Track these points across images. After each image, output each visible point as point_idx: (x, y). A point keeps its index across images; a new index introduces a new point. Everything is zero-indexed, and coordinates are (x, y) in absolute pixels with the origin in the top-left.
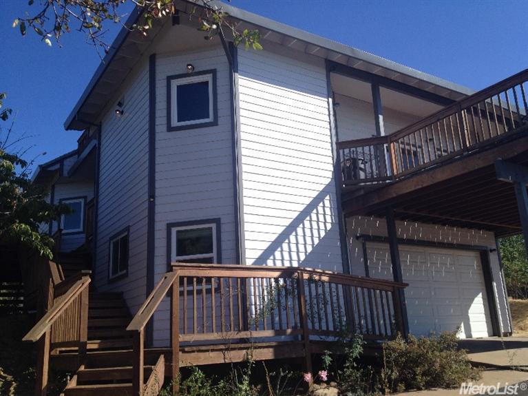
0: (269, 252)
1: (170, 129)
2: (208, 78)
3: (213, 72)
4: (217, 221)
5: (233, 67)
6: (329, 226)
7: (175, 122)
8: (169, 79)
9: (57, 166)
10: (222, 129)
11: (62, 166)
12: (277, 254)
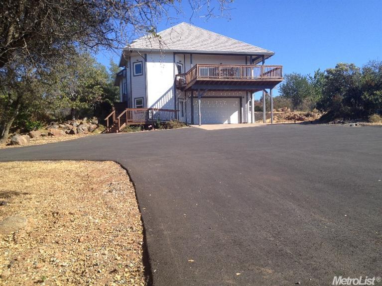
0: (153, 106)
1: (134, 76)
2: (141, 63)
3: (142, 61)
4: (143, 98)
5: (146, 61)
6: (171, 97)
7: (135, 74)
8: (133, 63)
9: (122, 73)
10: (143, 76)
11: (123, 73)
12: (156, 105)
